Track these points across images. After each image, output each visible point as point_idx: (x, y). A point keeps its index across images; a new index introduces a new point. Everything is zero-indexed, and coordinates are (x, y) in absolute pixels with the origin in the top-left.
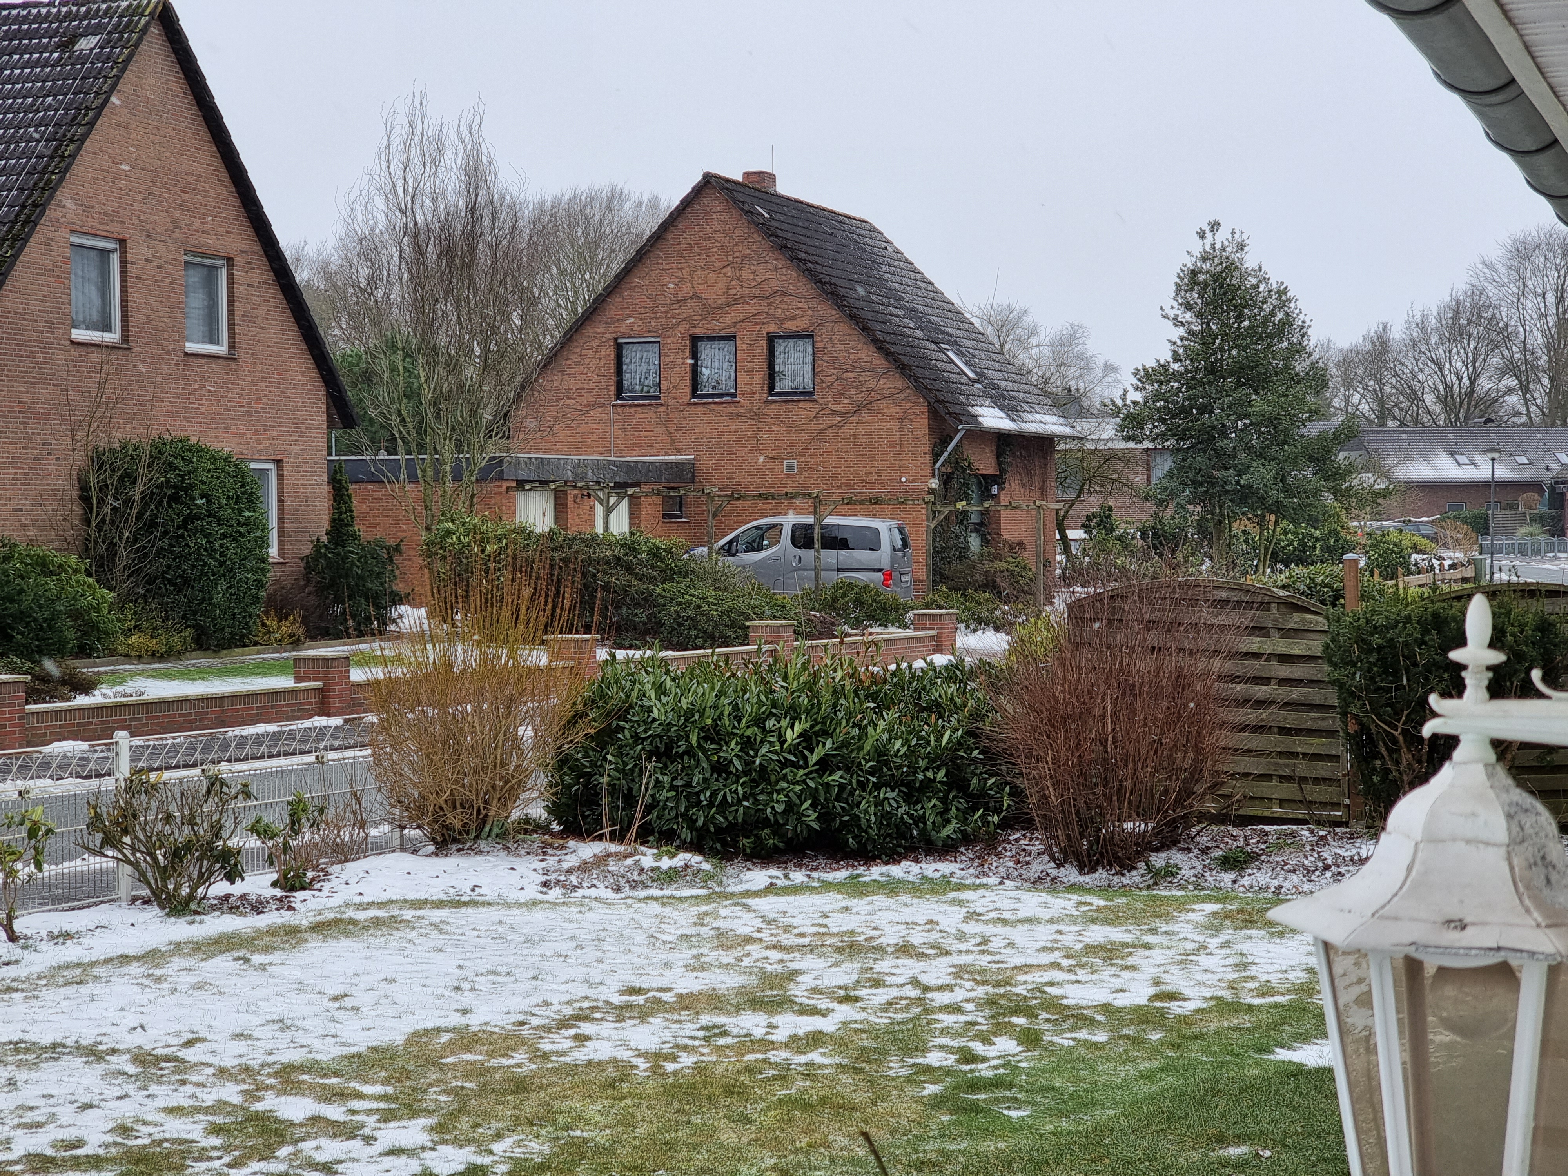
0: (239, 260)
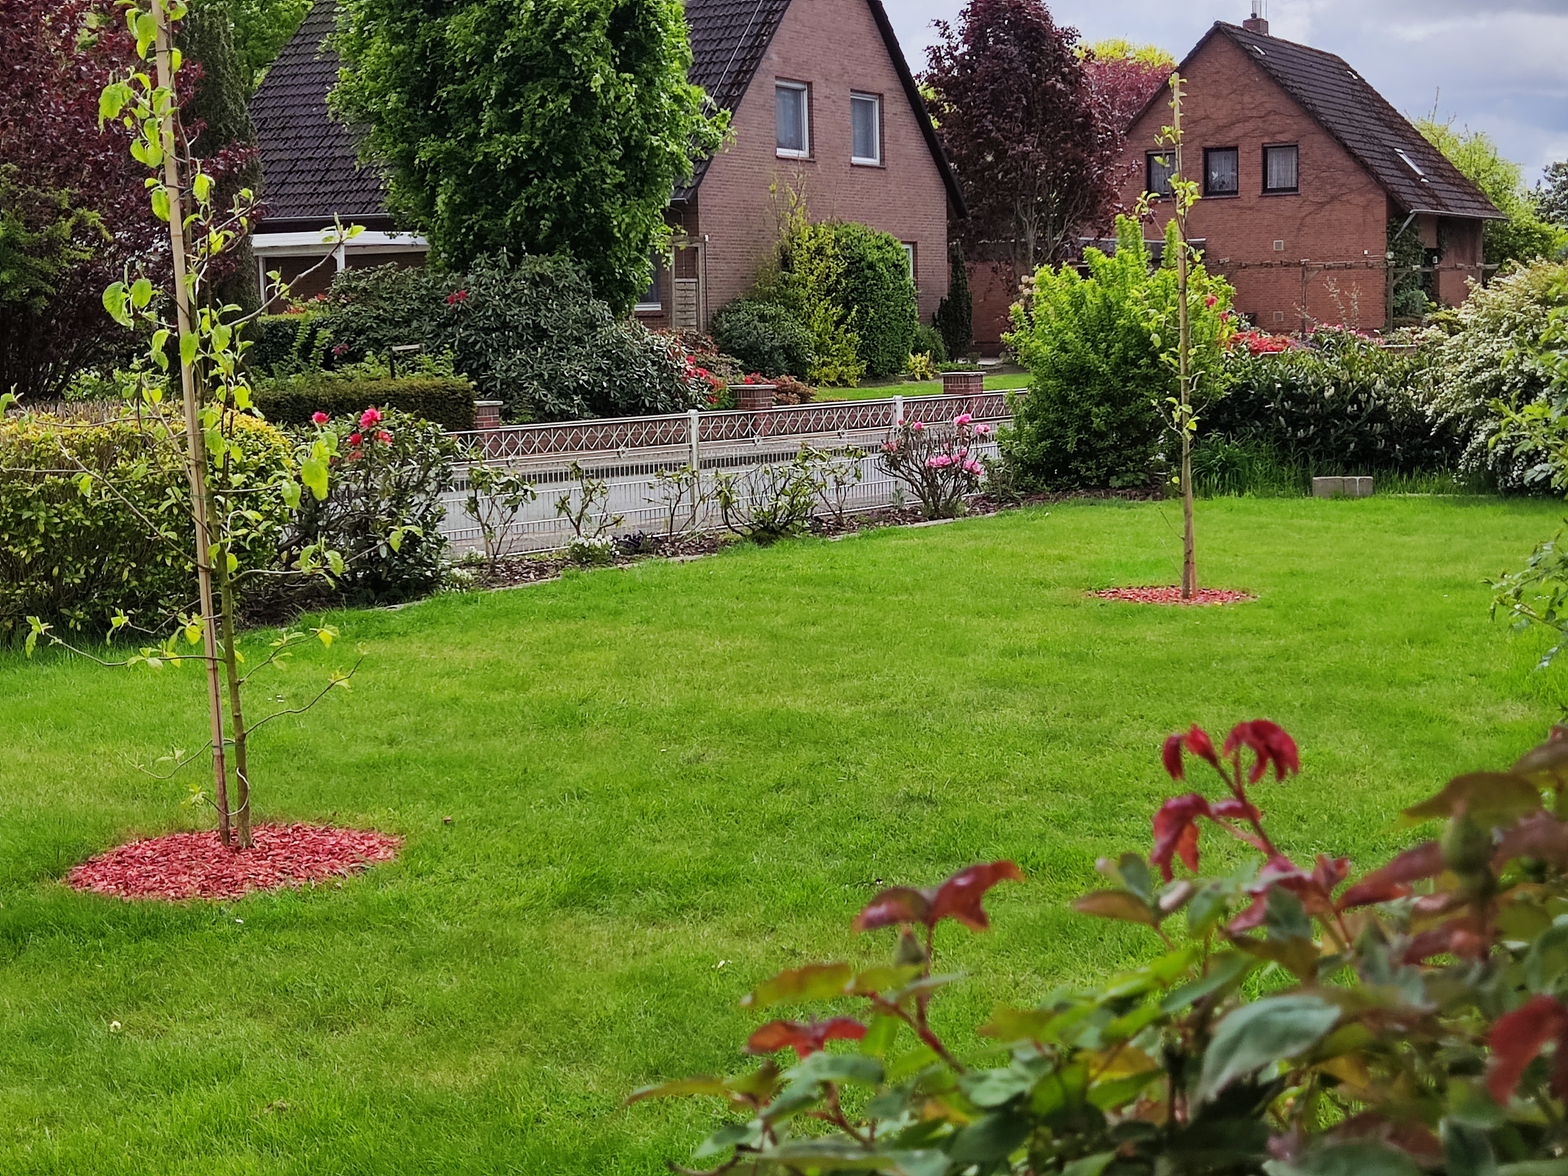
0: (887, 96)
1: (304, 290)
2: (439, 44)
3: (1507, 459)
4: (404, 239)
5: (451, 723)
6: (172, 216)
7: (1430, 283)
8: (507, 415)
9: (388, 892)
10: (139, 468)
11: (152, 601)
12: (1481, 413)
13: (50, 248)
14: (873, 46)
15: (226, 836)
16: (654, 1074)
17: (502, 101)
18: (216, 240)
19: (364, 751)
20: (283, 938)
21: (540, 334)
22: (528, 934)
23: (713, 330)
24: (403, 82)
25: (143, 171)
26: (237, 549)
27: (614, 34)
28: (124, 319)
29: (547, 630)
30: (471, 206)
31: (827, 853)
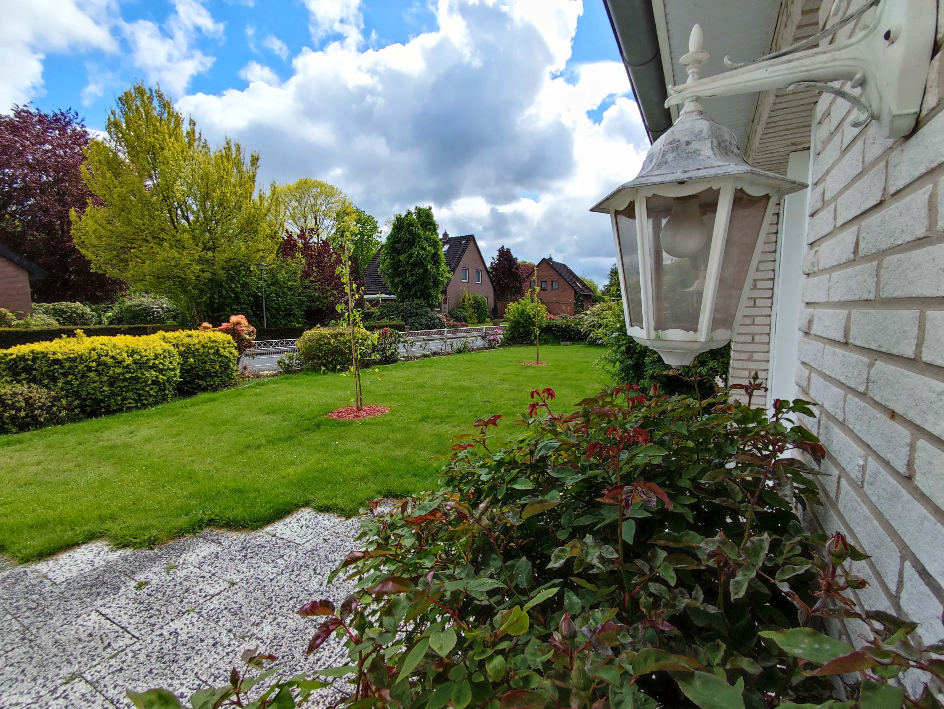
0: (482, 271)
1: (373, 306)
2: (399, 260)
3: (596, 339)
4: (392, 296)
5: (400, 387)
6: (349, 292)
7: (582, 306)
8: (411, 329)
9: (388, 418)
10: (342, 339)
11: (345, 364)
12: (591, 331)
13: (326, 298)
14: (480, 262)
15: (357, 408)
16: (437, 452)
17: (411, 271)
18: (357, 296)
19: (384, 392)
20: (368, 427)
21: (417, 314)
22: (414, 426)
23: (450, 313)
24: (392, 268)
25: (344, 284)
26: (360, 354)
27: (431, 258)
28: (340, 312)
29: (418, 370)
30: (405, 290)
31: (470, 412)
